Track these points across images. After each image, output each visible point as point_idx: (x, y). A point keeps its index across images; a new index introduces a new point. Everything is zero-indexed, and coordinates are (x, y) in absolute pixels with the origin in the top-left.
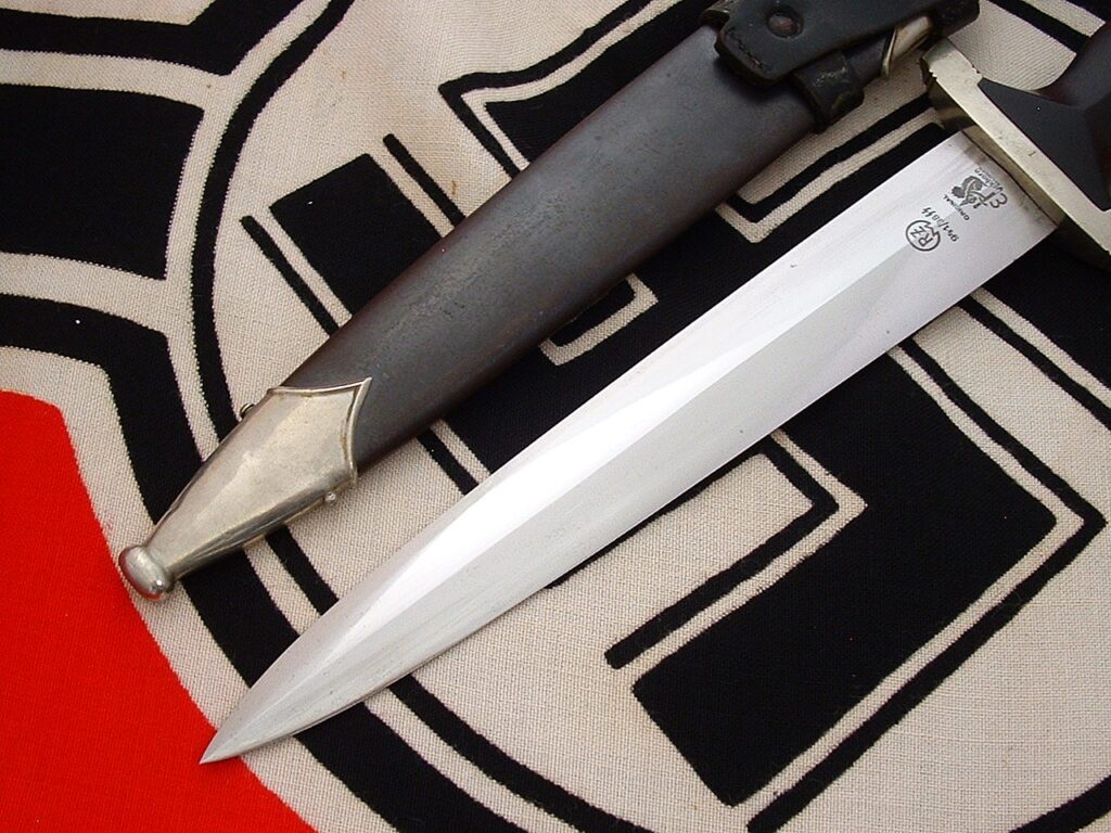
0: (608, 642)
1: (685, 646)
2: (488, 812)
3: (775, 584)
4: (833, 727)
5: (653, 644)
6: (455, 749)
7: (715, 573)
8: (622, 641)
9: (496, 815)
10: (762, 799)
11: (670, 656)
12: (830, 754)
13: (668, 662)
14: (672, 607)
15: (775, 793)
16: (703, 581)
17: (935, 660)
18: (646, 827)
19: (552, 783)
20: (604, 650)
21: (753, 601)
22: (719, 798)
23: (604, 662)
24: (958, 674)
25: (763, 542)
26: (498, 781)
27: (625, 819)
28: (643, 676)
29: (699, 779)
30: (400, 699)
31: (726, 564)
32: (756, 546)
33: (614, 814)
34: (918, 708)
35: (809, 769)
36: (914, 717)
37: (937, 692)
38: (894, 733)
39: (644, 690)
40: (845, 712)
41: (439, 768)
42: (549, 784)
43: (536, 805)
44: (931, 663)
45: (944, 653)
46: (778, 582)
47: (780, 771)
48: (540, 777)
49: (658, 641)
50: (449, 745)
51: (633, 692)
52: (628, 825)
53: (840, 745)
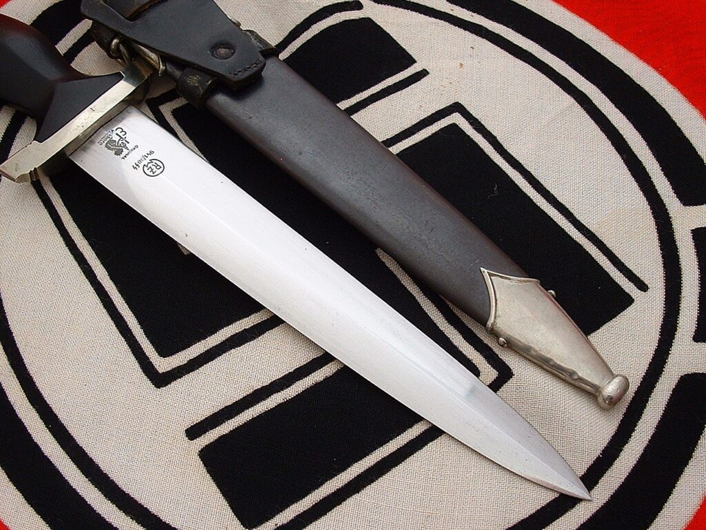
0: (188, 424)
1: (234, 430)
2: (103, 519)
3: (294, 397)
4: (317, 489)
6: (89, 480)
7: (259, 387)
12: (313, 506)
15: (276, 525)
17: (388, 456)
19: (143, 506)
22: (242, 524)
23: (184, 435)
25: (292, 370)
26: (111, 502)
29: (231, 511)
30: (63, 448)
35: (299, 513)
38: (356, 498)
40: (326, 481)
41: (78, 491)
42: (141, 506)
43: (131, 518)
44: (385, 458)
46: (297, 395)
47: (281, 511)
48: (136, 502)
50: (86, 477)
51: (199, 455)
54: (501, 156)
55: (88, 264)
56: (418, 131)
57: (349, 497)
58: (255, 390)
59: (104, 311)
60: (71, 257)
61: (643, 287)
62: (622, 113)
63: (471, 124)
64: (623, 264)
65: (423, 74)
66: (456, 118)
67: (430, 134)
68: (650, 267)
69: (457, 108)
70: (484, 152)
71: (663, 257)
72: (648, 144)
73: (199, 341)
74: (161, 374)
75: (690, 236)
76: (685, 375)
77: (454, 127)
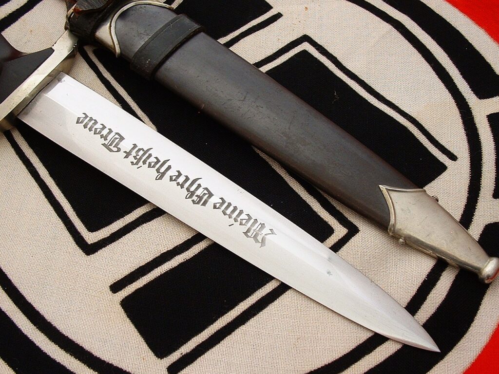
0: (112, 281)
1: (146, 284)
2: (49, 357)
3: (192, 257)
4: (212, 324)
5: (132, 283)
6: (37, 328)
7: (165, 251)
8: (118, 281)
9: (52, 359)
10: (175, 356)
11: (139, 288)
12: (210, 337)
13: (138, 291)
14: (143, 266)
15: (181, 354)
16: (159, 254)
18: (120, 367)
19: (79, 345)
20: (109, 285)
21: (181, 265)
22: (155, 355)
23: (108, 290)
24: (276, 302)
26: (55, 343)
27: (110, 363)
28: (126, 297)
29: (147, 346)
30: (16, 305)
31: (171, 247)
32: (186, 239)
33: (105, 360)
34: (255, 318)
35: (198, 343)
36: (253, 322)
37: (265, 311)
38: (242, 329)
39: (126, 304)
40: (219, 318)
41: (29, 336)
42: (77, 345)
43: (70, 355)
44: (264, 296)
45: (271, 292)
46: (194, 256)
47: (185, 343)
48: (73, 342)
49: (134, 281)
50: (35, 326)
51: (121, 304)
52: (111, 365)
53: (215, 333)
54: (341, 71)
55: (34, 167)
56: (278, 57)
57: (237, 328)
58: (162, 254)
59: (46, 200)
60: (20, 162)
61: (453, 157)
62: (428, 34)
63: (317, 49)
64: (437, 141)
65: (278, 16)
66: (306, 46)
67: (287, 59)
68: (458, 143)
69: (306, 38)
70: (328, 69)
71: (467, 136)
72: (449, 56)
73: (119, 219)
74: (90, 245)
75: (486, 120)
76: (489, 224)
77: (305, 53)
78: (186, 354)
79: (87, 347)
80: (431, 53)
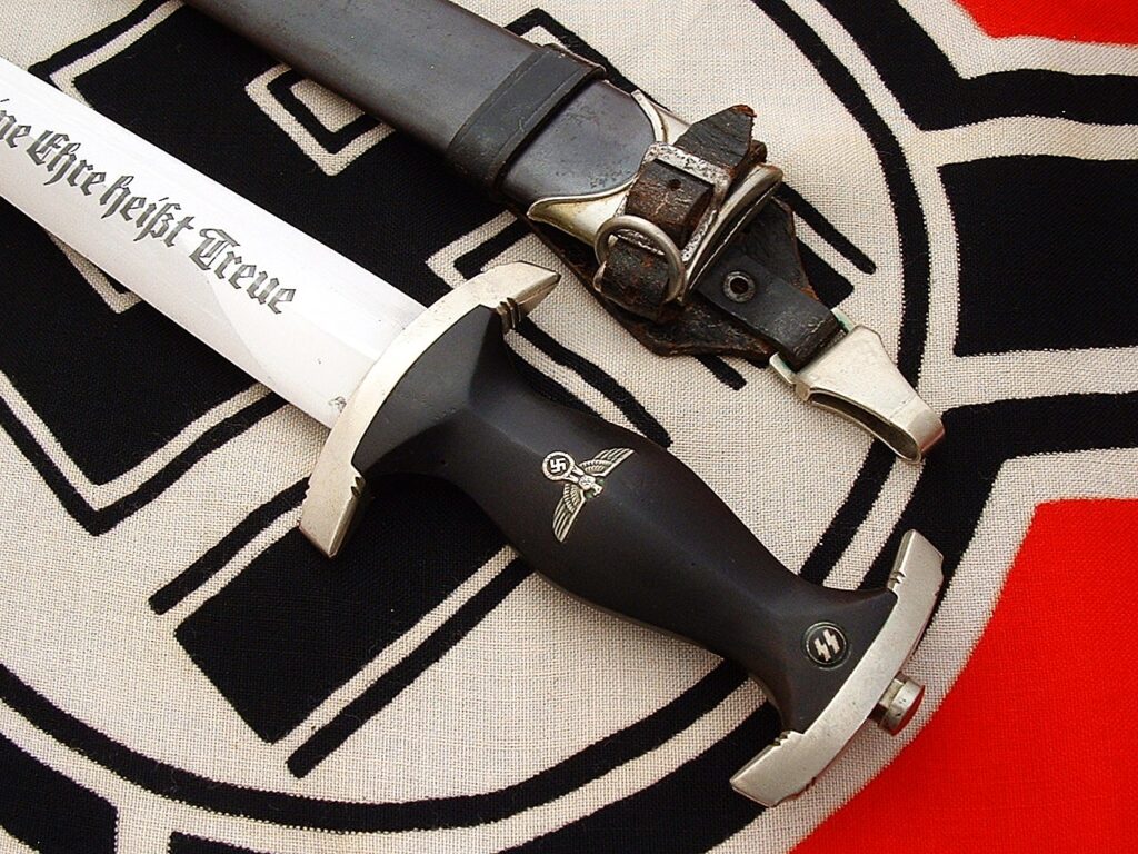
0: (152, 588)
1: (226, 586)
4: (371, 661)
5: (196, 587)
7: (256, 507)
8: (166, 586)
9: (42, 764)
10: (300, 735)
11: (212, 598)
13: (210, 604)
14: (215, 548)
15: (313, 728)
16: (244, 517)
17: (477, 595)
18: (187, 769)
19: (96, 731)
20: (149, 597)
22: (259, 736)
23: (147, 608)
26: (44, 731)
27: (166, 763)
28: (186, 620)
29: (240, 719)
33: (156, 758)
34: (460, 645)
35: (346, 703)
36: (455, 654)
37: (479, 628)
39: (187, 635)
42: (93, 732)
43: (80, 753)
44: (473, 598)
48: (84, 725)
49: (200, 585)
52: (169, 768)
53: (379, 679)
58: (251, 514)
66: (538, 35)
69: (538, 17)
71: (896, 213)
73: (154, 451)
74: (97, 513)
78: (323, 728)
79: (114, 734)
80: (816, 35)
